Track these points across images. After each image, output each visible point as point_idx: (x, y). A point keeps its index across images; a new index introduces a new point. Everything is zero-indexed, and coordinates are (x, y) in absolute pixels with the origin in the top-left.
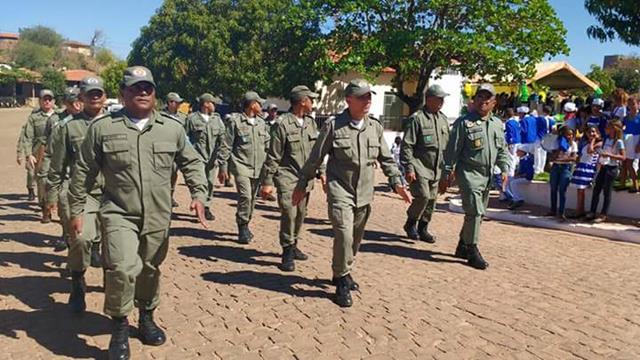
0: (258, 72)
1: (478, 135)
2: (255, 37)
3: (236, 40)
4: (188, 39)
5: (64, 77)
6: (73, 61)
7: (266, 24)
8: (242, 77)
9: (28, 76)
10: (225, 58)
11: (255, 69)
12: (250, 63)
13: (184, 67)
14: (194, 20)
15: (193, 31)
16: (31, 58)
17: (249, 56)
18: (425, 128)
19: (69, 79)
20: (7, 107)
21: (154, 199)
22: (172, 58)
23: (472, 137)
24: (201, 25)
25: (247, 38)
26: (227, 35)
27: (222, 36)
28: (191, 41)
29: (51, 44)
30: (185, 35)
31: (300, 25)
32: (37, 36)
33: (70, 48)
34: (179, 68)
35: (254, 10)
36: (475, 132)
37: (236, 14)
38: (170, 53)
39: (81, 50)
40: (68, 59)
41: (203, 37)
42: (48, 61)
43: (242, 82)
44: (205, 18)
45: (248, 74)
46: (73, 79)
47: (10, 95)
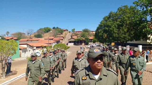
0: (126, 34)
1: (134, 62)
2: (125, 25)
3: (119, 27)
4: (107, 28)
5: (89, 38)
6: (92, 35)
7: (128, 21)
8: (121, 36)
9: (82, 39)
10: (116, 32)
11: (125, 33)
12: (123, 32)
13: (106, 35)
14: (108, 23)
15: (108, 26)
16: (84, 35)
17: (123, 30)
18: (121, 58)
19: (90, 39)
20: (78, 45)
21: (35, 75)
22: (103, 33)
23: (132, 62)
24: (110, 24)
25: (122, 26)
26: (117, 26)
27: (115, 26)
28: (107, 29)
29: (88, 32)
30: (106, 27)
31: (138, 20)
32: (85, 30)
33: (91, 32)
34: (104, 35)
35: (124, 18)
36: (133, 61)
37: (119, 20)
38: (102, 32)
39: (94, 32)
40: (91, 35)
41: (110, 27)
42: (87, 35)
43: (121, 37)
44: (111, 22)
45: (123, 35)
46: (91, 39)
47: (79, 43)
